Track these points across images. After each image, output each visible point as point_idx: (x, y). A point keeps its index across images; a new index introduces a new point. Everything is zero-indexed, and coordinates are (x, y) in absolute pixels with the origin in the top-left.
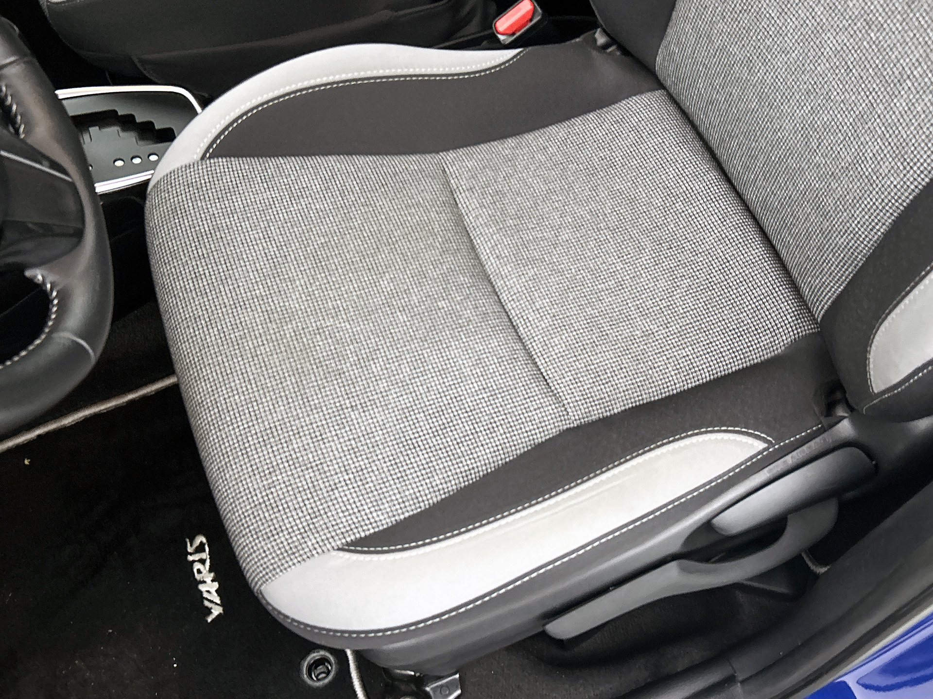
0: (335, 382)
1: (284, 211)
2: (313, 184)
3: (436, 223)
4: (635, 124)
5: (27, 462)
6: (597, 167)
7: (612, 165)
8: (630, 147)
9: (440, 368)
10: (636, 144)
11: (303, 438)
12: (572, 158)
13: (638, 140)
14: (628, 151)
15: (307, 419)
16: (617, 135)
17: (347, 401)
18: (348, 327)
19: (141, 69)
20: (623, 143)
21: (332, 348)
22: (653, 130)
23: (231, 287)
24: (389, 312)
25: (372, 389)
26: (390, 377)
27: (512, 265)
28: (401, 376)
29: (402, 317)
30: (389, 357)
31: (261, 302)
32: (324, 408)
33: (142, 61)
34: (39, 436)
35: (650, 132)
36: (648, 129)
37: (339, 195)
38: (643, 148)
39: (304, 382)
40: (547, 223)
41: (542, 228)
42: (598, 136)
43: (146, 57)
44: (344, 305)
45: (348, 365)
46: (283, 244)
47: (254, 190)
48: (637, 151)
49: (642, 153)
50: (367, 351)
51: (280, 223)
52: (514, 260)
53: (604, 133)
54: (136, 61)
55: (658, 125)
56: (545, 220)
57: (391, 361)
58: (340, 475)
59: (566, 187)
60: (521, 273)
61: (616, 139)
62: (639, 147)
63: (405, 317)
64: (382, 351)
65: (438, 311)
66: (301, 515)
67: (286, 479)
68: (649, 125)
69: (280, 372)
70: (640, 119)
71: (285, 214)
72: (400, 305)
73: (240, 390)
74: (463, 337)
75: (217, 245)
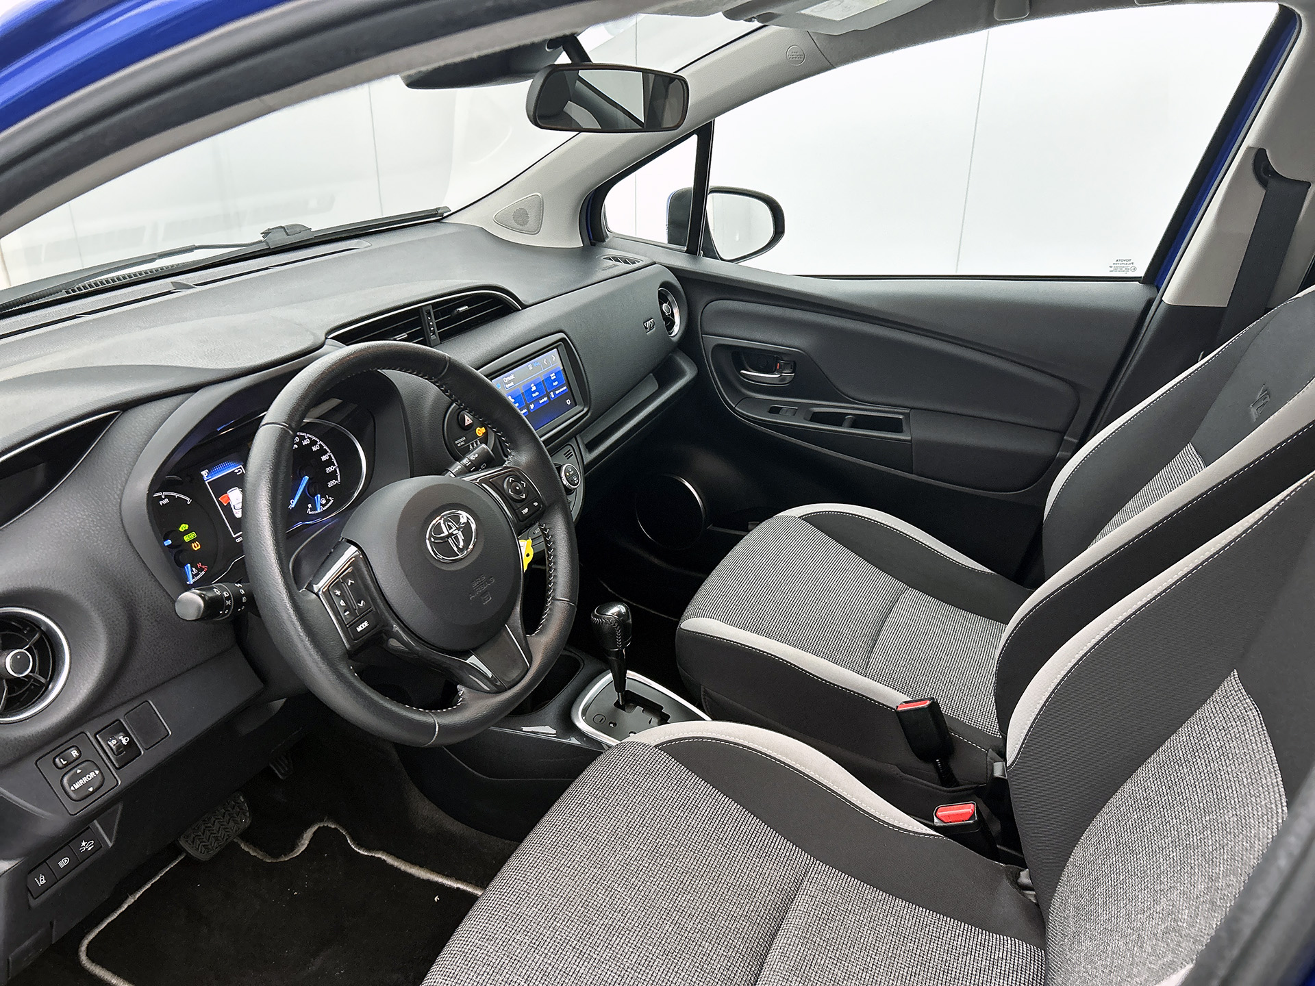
0: (582, 924)
1: (669, 809)
2: (705, 809)
3: (762, 895)
4: (996, 958)
5: (436, 898)
6: (932, 962)
7: (946, 972)
8: (975, 969)
9: (656, 980)
10: (982, 972)
11: (527, 938)
12: (917, 940)
13: (987, 970)
14: (970, 972)
15: (542, 929)
16: (973, 954)
17: (575, 942)
18: (628, 901)
19: (702, 696)
20: (972, 963)
21: (604, 904)
22: (1007, 973)
23: (590, 823)
24: (664, 917)
25: (599, 949)
26: (617, 953)
27: (787, 967)
28: (625, 960)
29: (668, 927)
30: (631, 942)
31: (596, 844)
32: (558, 933)
33: (706, 693)
34: (458, 888)
35: (1003, 972)
36: (1003, 969)
37: (714, 827)
38: (985, 979)
39: (565, 908)
40: (847, 964)
41: (839, 964)
42: (955, 943)
43: (714, 694)
44: (641, 888)
45: (602, 922)
46: (647, 825)
47: (665, 784)
48: (977, 977)
49: (981, 981)
50: (622, 925)
51: (659, 813)
52: (792, 965)
53: (963, 944)
54: (702, 689)
55: (1015, 973)
56: (848, 961)
57: (629, 945)
58: (520, 978)
59: (890, 954)
60: (786, 977)
61: (969, 956)
62: (982, 975)
63: (671, 928)
64: (631, 934)
65: (697, 946)
66: (474, 978)
67: (492, 950)
68: (1007, 967)
69: (559, 891)
70: (1004, 957)
71: (668, 811)
72: (676, 919)
73: (528, 881)
74: (696, 976)
75: (610, 796)
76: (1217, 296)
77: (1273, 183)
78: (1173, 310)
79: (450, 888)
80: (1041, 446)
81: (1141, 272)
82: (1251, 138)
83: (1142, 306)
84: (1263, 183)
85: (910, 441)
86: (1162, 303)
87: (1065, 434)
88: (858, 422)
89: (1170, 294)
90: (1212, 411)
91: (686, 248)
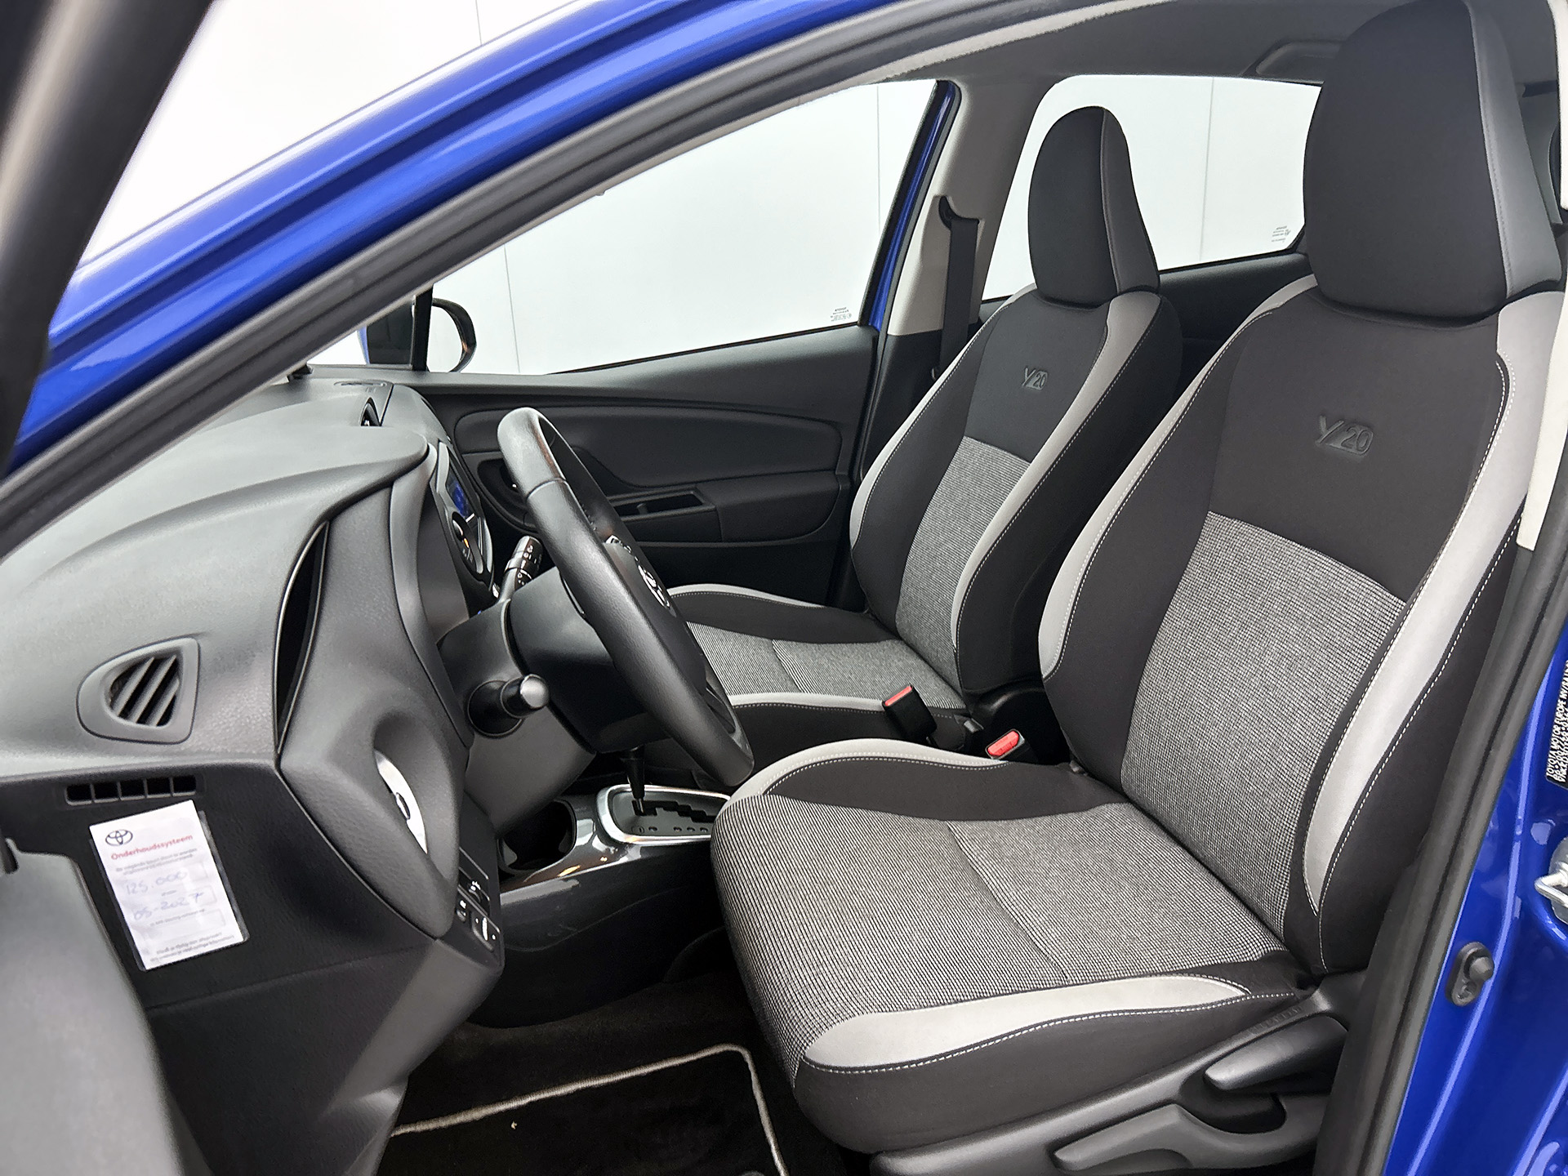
1: (825, 829)
2: (847, 819)
3: (945, 852)
5: (513, 1126)
8: (1105, 830)
34: (530, 1103)
37: (867, 827)
42: (1077, 823)
70: (1113, 815)
71: (826, 831)
76: (931, 323)
77: (954, 223)
78: (901, 340)
79: (520, 1108)
80: (824, 485)
81: (856, 318)
82: (935, 188)
83: (869, 345)
84: (948, 224)
85: (715, 510)
86: (889, 338)
87: (835, 470)
88: (652, 507)
89: (895, 327)
90: (973, 406)
91: (410, 366)
